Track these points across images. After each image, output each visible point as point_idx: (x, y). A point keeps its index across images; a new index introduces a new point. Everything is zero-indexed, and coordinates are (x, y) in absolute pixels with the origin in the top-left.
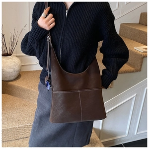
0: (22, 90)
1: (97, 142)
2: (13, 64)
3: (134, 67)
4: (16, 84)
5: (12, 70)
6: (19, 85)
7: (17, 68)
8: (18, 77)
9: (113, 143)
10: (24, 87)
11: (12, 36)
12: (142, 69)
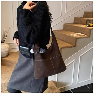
0: (11, 62)
1: (55, 88)
2: (5, 47)
3: (72, 44)
4: (7, 59)
5: (4, 51)
6: (9, 59)
7: (7, 50)
8: (8, 55)
9: (65, 89)
10: (11, 60)
11: (3, 32)
12: (76, 45)
